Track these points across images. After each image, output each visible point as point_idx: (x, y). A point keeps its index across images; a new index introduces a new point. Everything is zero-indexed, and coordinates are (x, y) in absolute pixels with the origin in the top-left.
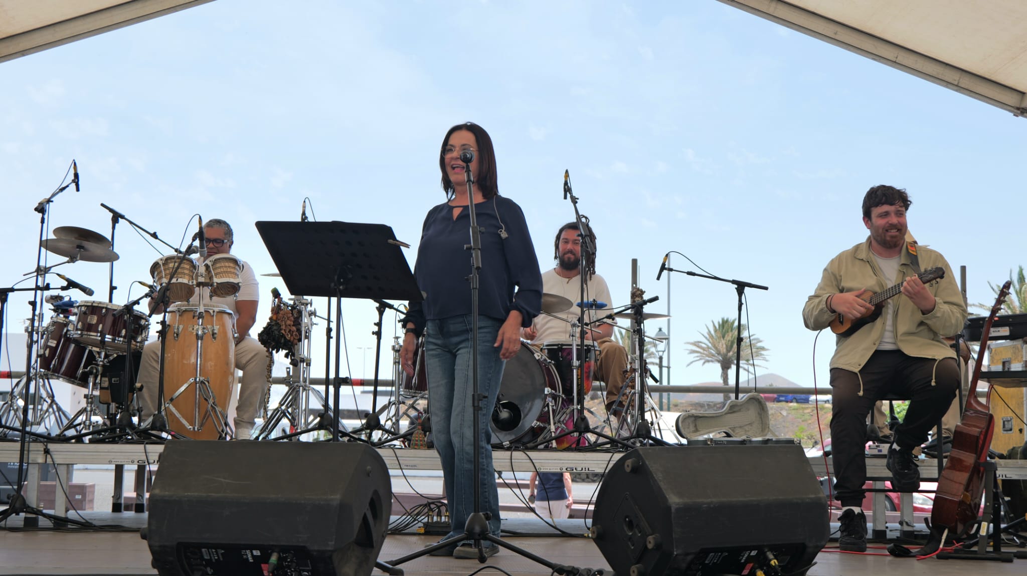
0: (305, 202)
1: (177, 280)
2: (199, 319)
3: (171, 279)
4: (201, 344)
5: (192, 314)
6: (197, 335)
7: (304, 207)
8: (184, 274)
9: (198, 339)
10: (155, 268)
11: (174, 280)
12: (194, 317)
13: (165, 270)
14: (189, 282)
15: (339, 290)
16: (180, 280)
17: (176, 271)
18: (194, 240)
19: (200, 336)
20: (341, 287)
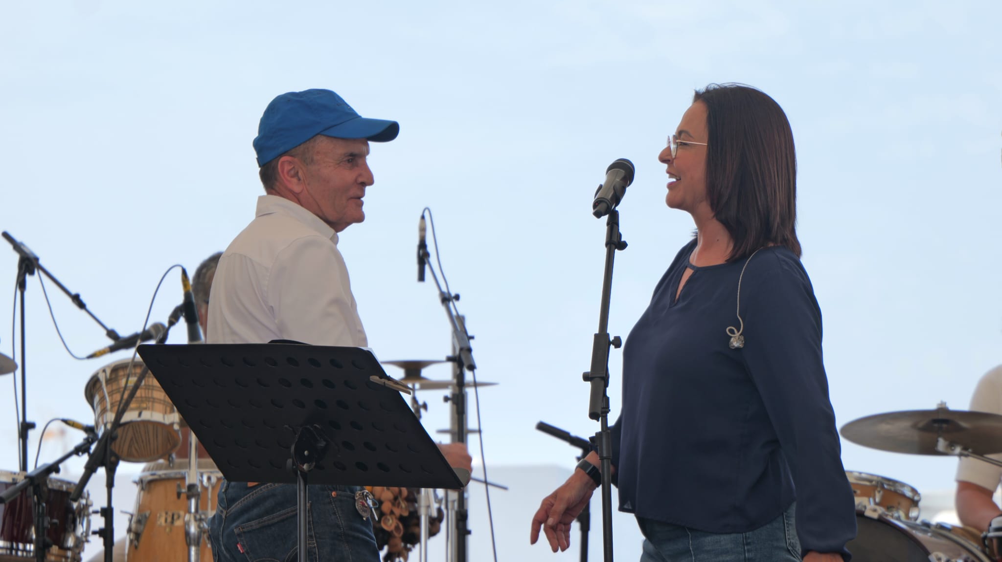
0: (423, 217)
1: (140, 415)
2: (189, 498)
3: (120, 414)
4: (197, 554)
5: (172, 488)
6: (187, 534)
7: (423, 230)
8: (154, 400)
9: (189, 545)
10: (92, 389)
11: (130, 416)
12: (179, 495)
13: (111, 393)
14: (164, 419)
15: (302, 472)
16: (146, 415)
17: (132, 395)
18: (174, 319)
19: (192, 536)
20: (305, 467)
